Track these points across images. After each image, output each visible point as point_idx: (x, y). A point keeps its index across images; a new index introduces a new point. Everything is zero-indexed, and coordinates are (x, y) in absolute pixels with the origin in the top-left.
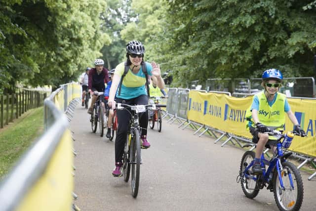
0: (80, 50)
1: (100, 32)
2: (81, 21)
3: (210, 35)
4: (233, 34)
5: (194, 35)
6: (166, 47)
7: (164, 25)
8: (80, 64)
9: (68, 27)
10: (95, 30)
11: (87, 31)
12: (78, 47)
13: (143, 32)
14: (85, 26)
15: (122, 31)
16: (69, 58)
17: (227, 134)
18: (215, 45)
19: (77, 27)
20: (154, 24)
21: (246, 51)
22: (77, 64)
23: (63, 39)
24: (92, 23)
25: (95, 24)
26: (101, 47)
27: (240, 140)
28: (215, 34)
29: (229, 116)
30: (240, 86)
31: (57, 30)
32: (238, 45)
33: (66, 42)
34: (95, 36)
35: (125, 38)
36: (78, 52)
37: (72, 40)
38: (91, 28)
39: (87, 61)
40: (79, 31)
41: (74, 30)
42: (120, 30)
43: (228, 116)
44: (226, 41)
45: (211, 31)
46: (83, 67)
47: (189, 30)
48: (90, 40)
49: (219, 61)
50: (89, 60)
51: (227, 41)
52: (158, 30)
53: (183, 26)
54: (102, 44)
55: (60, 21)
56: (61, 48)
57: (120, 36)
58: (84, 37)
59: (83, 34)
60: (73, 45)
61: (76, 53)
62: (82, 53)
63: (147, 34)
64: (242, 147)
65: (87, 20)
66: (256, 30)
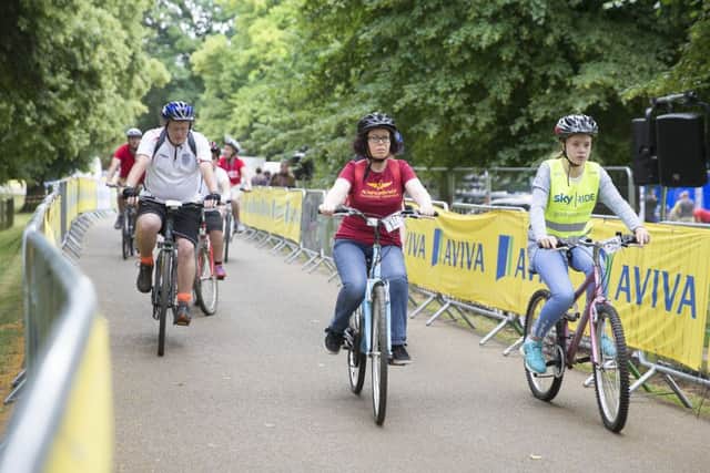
0: (95, 99)
1: (142, 56)
2: (97, 30)
3: (400, 69)
4: (452, 67)
5: (362, 66)
6: (299, 94)
7: (292, 42)
8: (94, 131)
9: (67, 45)
10: (130, 53)
11: (112, 55)
12: (90, 91)
13: (243, 56)
14: (108, 44)
15: (195, 54)
16: (68, 118)
17: (439, 297)
18: (411, 93)
19: (87, 45)
20: (269, 40)
21: (480, 106)
22: (87, 131)
23: (54, 72)
24: (124, 34)
25: (132, 37)
26: (145, 90)
27: (467, 311)
28: (412, 66)
29: (443, 257)
30: (467, 184)
31: (40, 51)
32: (463, 90)
33: (62, 80)
34: (131, 64)
35: (202, 71)
36: (91, 104)
37: (75, 74)
38: (122, 45)
39: (112, 123)
40: (92, 53)
41: (82, 50)
42: (192, 51)
43: (442, 255)
44: (436, 82)
45: (402, 60)
46: (102, 137)
47: (350, 56)
48: (120, 74)
49: (421, 129)
50: (117, 120)
51: (439, 83)
52: (279, 52)
53: (336, 46)
54: (146, 83)
55: (48, 29)
56: (50, 93)
57: (189, 66)
58: (104, 68)
59: (102, 61)
60: (77, 87)
61: (85, 107)
62: (100, 106)
63: (254, 61)
64: (473, 327)
65: (112, 28)
66: (504, 58)
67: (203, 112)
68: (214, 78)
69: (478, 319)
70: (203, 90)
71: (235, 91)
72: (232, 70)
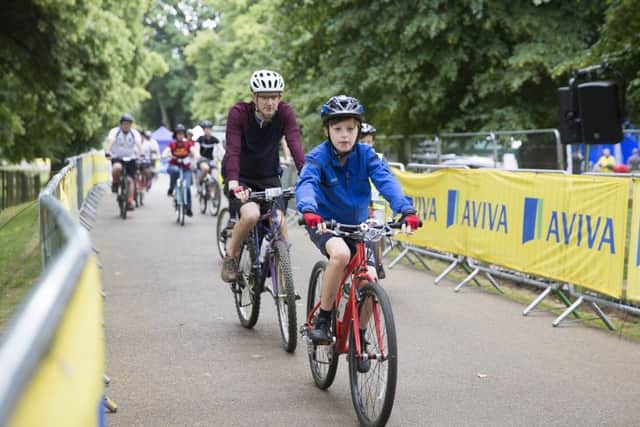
0: (104, 88)
1: (144, 50)
2: (105, 30)
3: (362, 54)
4: (407, 51)
5: (329, 52)
7: (269, 34)
8: (105, 115)
9: (80, 43)
10: (134, 48)
11: (118, 50)
12: (100, 81)
13: (229, 48)
14: (114, 41)
15: (188, 47)
16: (83, 104)
18: (373, 75)
19: (97, 42)
20: (250, 33)
21: (432, 83)
22: (99, 115)
23: (70, 66)
24: (128, 33)
25: (134, 35)
26: (147, 80)
27: (423, 255)
28: (372, 52)
30: (420, 150)
31: (58, 49)
32: (416, 70)
33: (76, 72)
34: (135, 58)
35: (195, 62)
36: (101, 93)
37: (87, 67)
38: (127, 42)
39: (120, 108)
40: (101, 49)
41: (92, 47)
42: (185, 45)
44: (393, 65)
45: (363, 47)
46: (112, 119)
47: (319, 45)
49: (384, 105)
50: (124, 105)
51: (396, 65)
52: (259, 43)
53: (308, 36)
54: (148, 73)
55: (63, 30)
56: (67, 84)
57: (183, 58)
58: (112, 61)
59: (110, 56)
60: (90, 78)
61: (97, 94)
62: (109, 93)
63: (238, 51)
64: (429, 269)
65: (117, 27)
66: (450, 41)
67: (197, 96)
68: (205, 67)
69: (434, 262)
70: (195, 77)
71: (223, 77)
72: (219, 59)
